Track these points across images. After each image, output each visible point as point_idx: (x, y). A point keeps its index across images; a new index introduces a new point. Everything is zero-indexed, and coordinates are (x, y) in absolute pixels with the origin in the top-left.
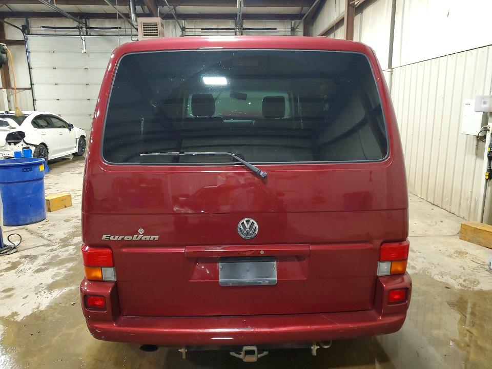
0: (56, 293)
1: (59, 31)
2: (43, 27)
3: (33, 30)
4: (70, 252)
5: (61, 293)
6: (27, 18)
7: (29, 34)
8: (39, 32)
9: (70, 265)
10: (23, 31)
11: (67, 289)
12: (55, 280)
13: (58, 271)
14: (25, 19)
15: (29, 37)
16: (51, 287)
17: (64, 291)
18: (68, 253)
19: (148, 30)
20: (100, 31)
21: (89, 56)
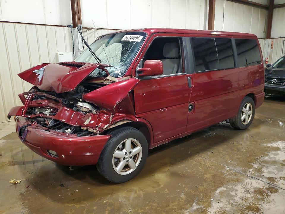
0: (275, 145)
4: (267, 171)
5: (272, 144)
9: (267, 158)
11: (269, 145)
12: (277, 152)
13: (275, 157)
16: (278, 149)
17: (270, 145)
18: (269, 170)
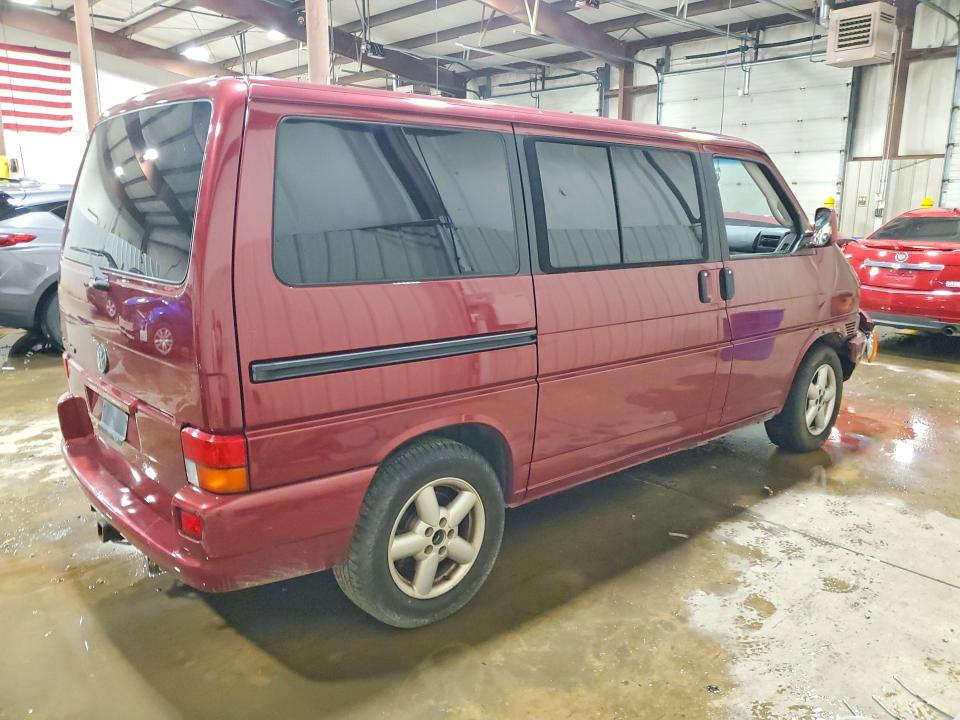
1: (711, 61)
2: (688, 58)
3: (676, 65)
6: (668, 47)
7: (667, 72)
8: (683, 68)
10: (657, 70)
14: (664, 47)
15: (667, 78)
19: (850, 34)
20: (781, 50)
21: (752, 100)
